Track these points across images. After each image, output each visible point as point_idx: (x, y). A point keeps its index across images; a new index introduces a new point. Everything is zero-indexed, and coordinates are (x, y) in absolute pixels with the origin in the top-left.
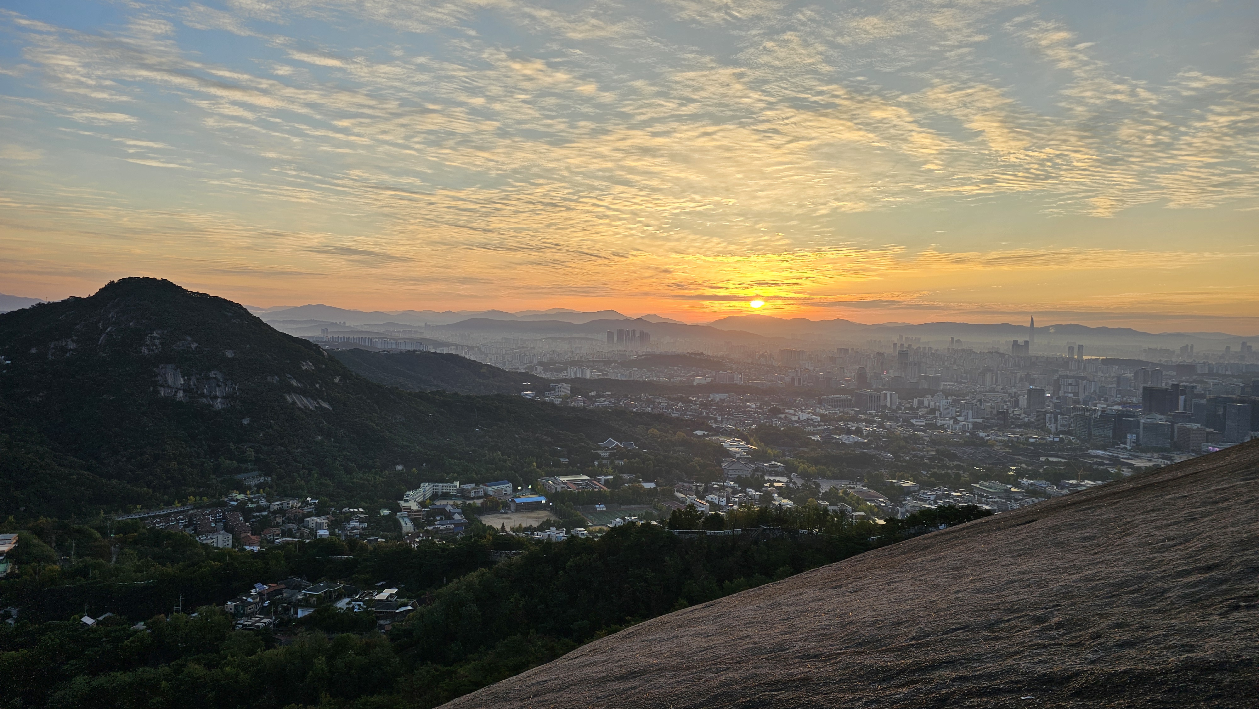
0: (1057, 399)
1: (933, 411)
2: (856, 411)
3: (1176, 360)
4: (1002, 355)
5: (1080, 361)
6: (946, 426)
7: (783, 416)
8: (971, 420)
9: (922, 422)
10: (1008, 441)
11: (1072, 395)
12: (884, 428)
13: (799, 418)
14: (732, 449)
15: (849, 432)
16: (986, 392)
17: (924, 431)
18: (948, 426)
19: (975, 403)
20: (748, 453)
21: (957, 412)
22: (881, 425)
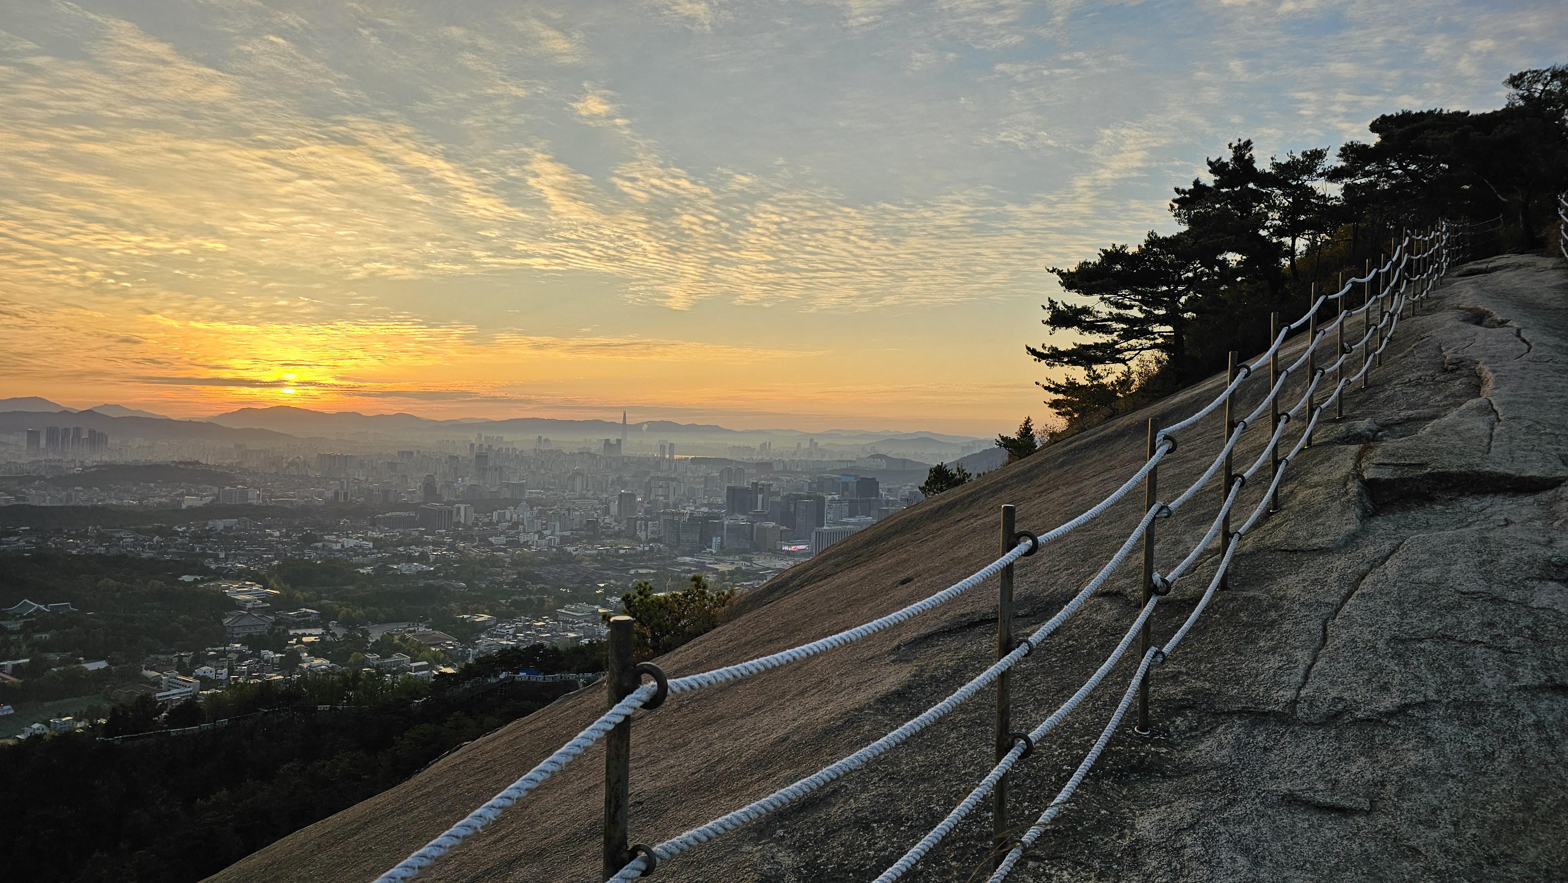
0: (648, 503)
1: (515, 525)
2: (421, 531)
3: (757, 458)
4: (593, 456)
5: (671, 461)
6: (530, 543)
7: (320, 545)
8: (558, 533)
9: (503, 539)
10: (597, 554)
11: (662, 498)
12: (456, 550)
13: (343, 546)
14: (240, 597)
15: (410, 559)
16: (576, 499)
17: (505, 550)
18: (533, 542)
19: (562, 512)
20: (264, 601)
21: (544, 524)
22: (452, 547)
